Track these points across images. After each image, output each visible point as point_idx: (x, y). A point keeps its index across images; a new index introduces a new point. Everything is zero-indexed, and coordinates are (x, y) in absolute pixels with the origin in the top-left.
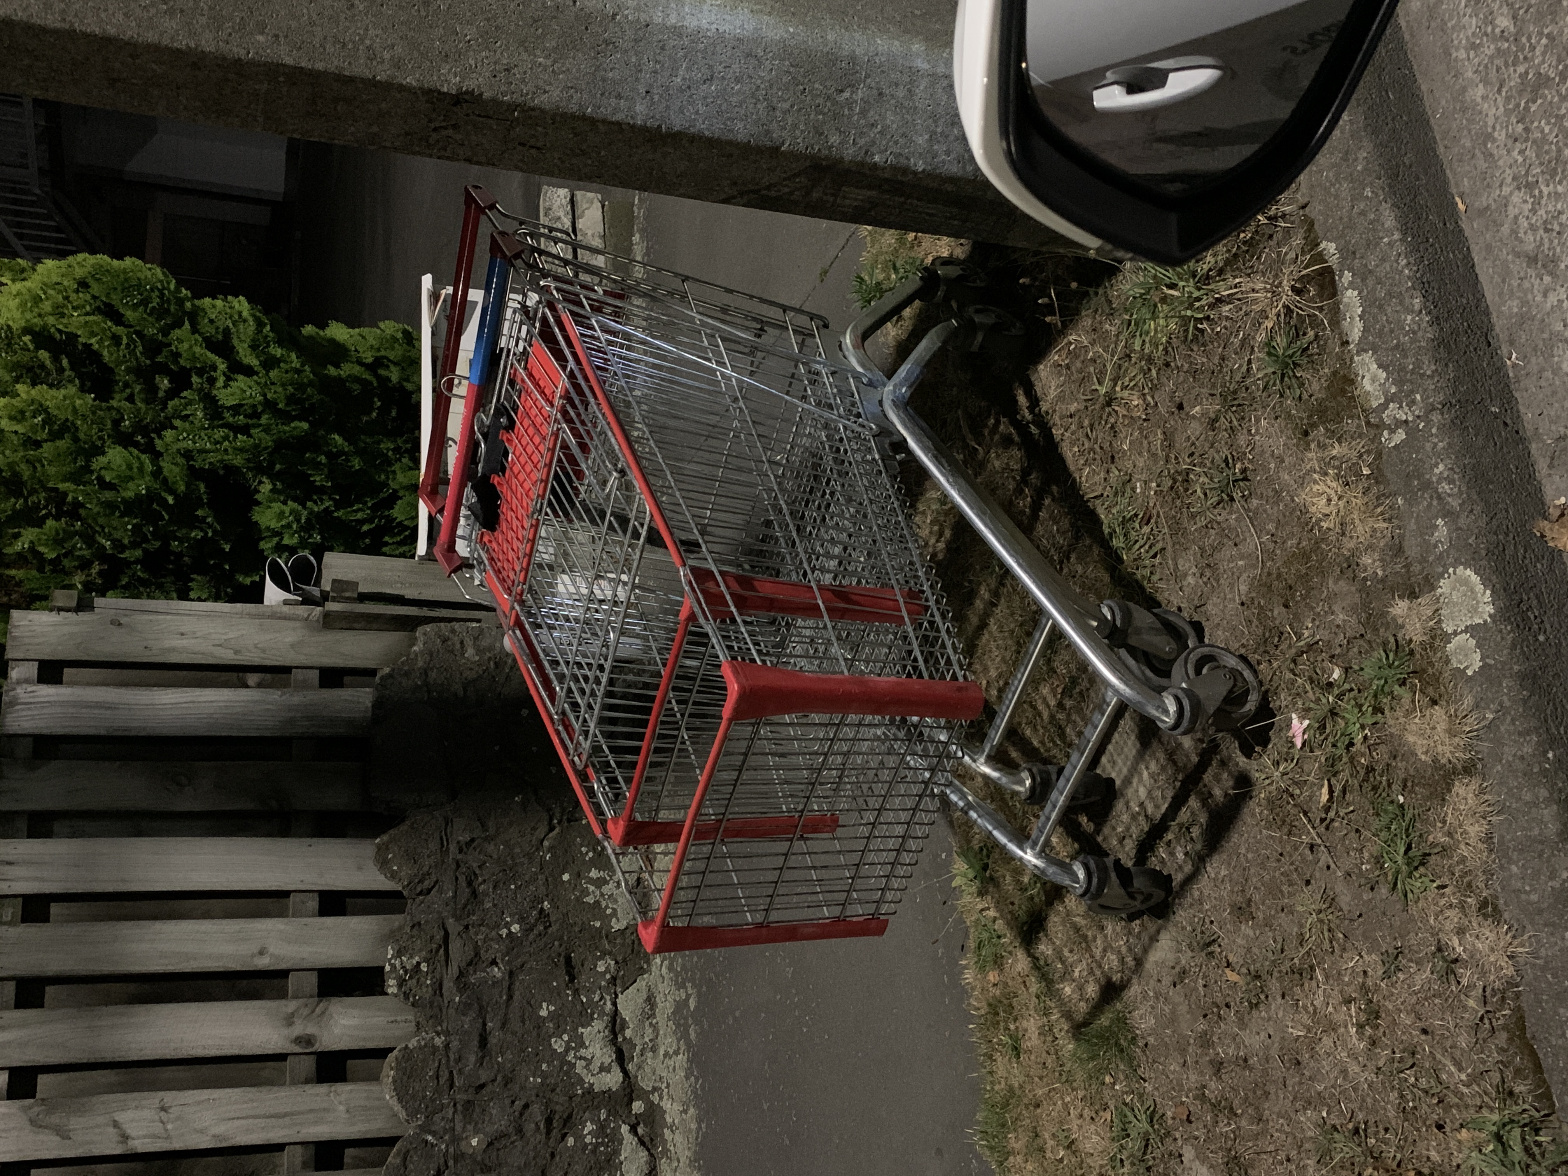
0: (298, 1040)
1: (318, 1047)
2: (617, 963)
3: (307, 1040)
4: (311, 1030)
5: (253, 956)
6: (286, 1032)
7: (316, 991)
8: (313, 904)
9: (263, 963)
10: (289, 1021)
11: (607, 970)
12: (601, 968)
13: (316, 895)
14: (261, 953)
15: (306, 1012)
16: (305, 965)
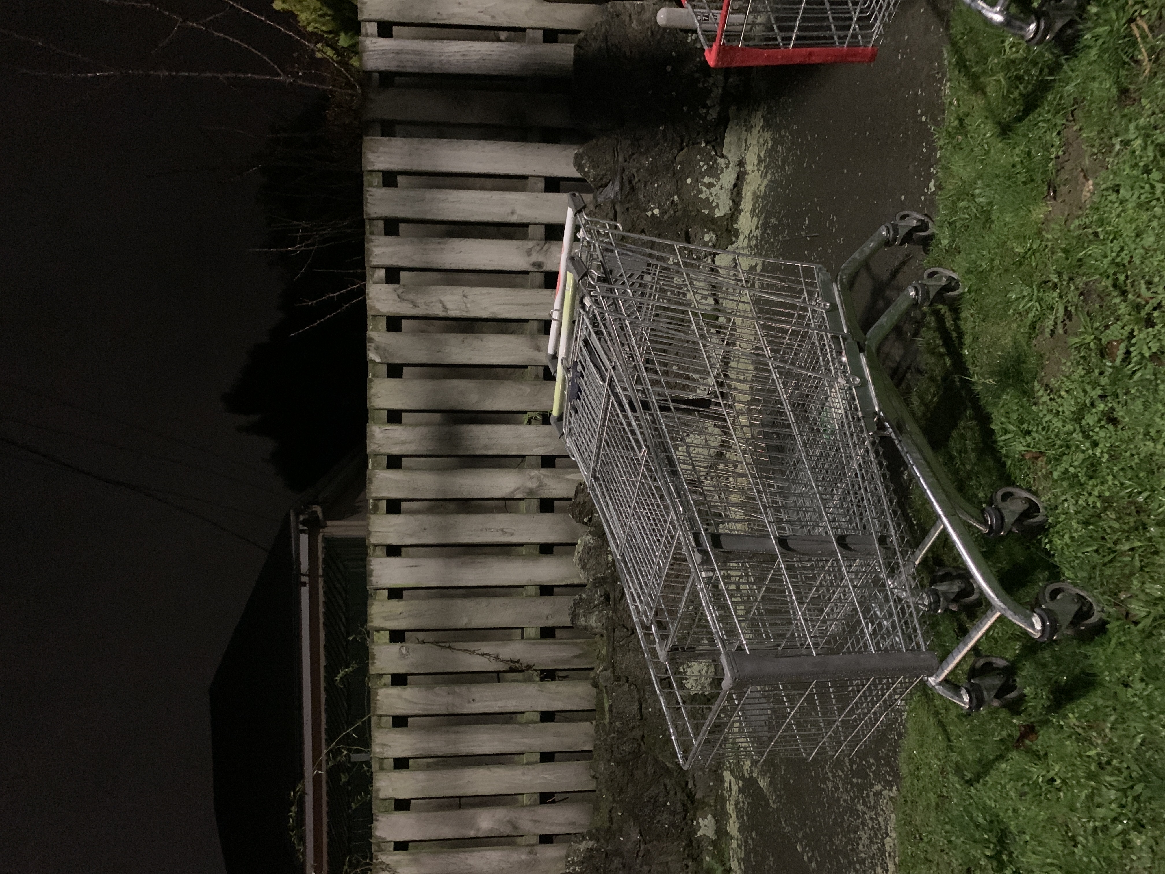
0: (534, 264)
1: (545, 269)
2: (717, 236)
3: (539, 265)
4: (541, 259)
5: (508, 215)
6: (527, 259)
7: (543, 236)
8: (541, 185)
9: (514, 219)
10: (529, 253)
11: (710, 241)
12: (707, 238)
13: (543, 180)
14: (513, 213)
15: (538, 248)
16: (537, 221)
